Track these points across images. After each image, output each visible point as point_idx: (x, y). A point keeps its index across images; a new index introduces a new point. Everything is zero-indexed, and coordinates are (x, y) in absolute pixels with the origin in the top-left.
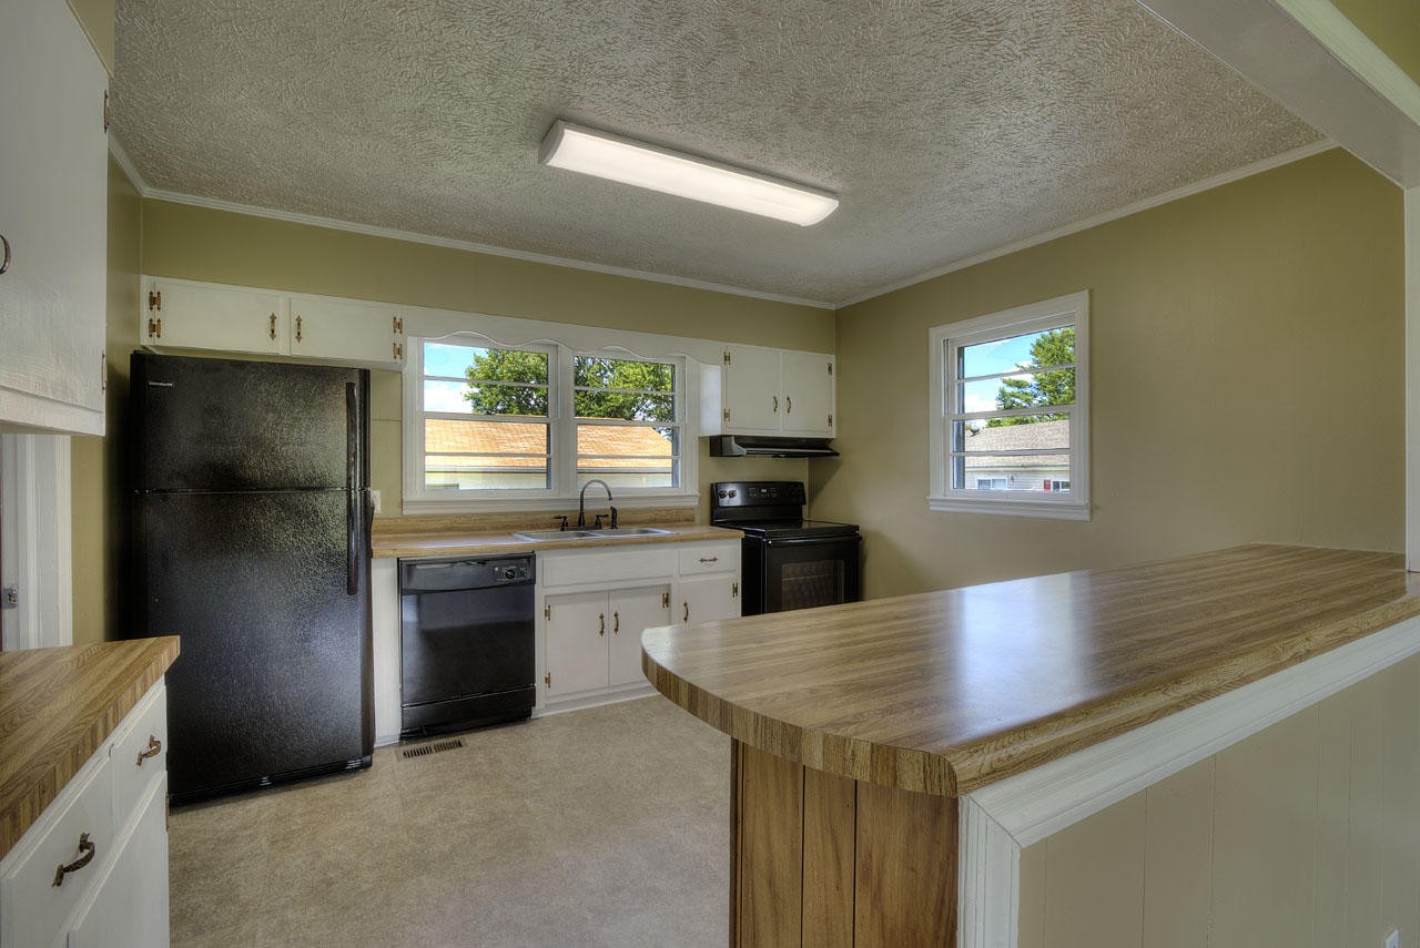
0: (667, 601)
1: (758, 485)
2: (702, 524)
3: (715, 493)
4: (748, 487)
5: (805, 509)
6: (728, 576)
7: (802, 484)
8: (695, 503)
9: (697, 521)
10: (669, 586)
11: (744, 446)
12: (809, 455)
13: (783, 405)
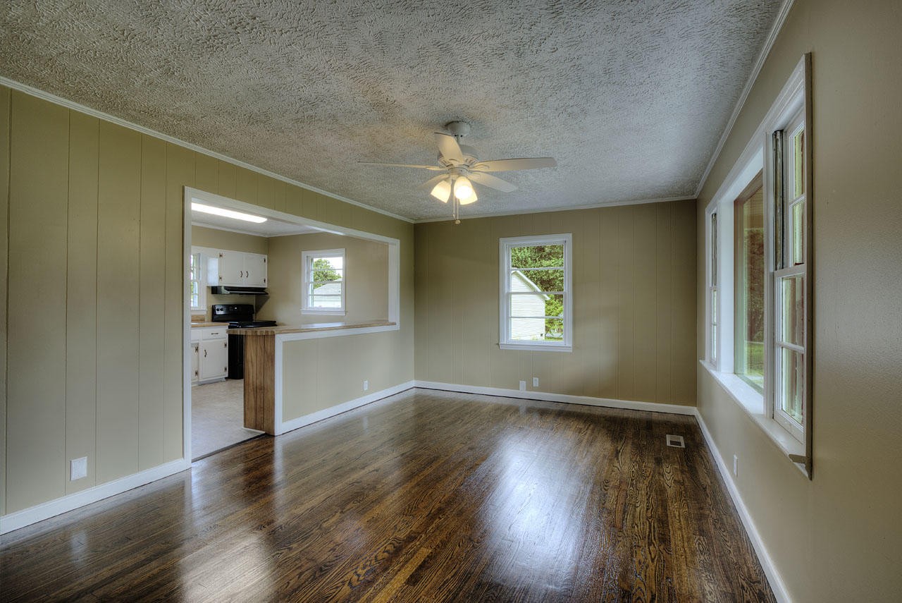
0: (197, 350)
1: (233, 306)
2: (208, 322)
3: (214, 309)
4: (228, 307)
5: (254, 315)
6: (223, 340)
7: (252, 306)
8: (205, 313)
9: (206, 320)
10: (198, 344)
11: (228, 290)
12: (256, 294)
13: (245, 274)
